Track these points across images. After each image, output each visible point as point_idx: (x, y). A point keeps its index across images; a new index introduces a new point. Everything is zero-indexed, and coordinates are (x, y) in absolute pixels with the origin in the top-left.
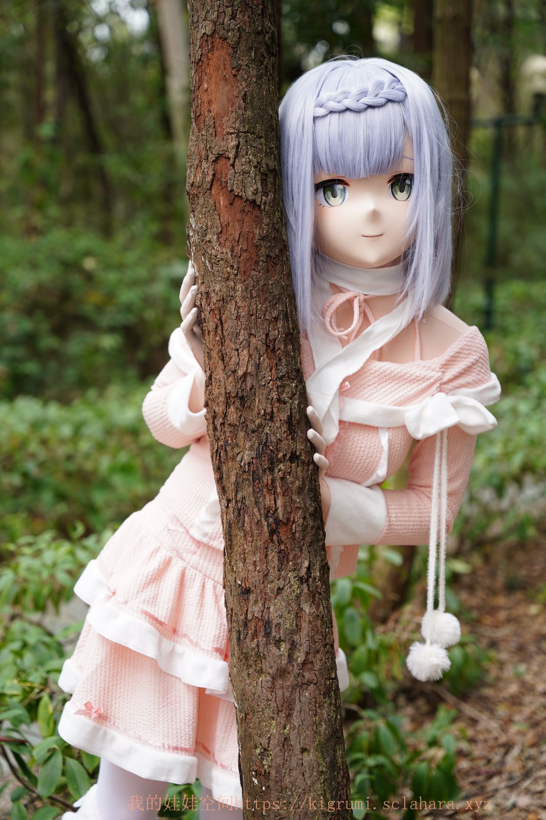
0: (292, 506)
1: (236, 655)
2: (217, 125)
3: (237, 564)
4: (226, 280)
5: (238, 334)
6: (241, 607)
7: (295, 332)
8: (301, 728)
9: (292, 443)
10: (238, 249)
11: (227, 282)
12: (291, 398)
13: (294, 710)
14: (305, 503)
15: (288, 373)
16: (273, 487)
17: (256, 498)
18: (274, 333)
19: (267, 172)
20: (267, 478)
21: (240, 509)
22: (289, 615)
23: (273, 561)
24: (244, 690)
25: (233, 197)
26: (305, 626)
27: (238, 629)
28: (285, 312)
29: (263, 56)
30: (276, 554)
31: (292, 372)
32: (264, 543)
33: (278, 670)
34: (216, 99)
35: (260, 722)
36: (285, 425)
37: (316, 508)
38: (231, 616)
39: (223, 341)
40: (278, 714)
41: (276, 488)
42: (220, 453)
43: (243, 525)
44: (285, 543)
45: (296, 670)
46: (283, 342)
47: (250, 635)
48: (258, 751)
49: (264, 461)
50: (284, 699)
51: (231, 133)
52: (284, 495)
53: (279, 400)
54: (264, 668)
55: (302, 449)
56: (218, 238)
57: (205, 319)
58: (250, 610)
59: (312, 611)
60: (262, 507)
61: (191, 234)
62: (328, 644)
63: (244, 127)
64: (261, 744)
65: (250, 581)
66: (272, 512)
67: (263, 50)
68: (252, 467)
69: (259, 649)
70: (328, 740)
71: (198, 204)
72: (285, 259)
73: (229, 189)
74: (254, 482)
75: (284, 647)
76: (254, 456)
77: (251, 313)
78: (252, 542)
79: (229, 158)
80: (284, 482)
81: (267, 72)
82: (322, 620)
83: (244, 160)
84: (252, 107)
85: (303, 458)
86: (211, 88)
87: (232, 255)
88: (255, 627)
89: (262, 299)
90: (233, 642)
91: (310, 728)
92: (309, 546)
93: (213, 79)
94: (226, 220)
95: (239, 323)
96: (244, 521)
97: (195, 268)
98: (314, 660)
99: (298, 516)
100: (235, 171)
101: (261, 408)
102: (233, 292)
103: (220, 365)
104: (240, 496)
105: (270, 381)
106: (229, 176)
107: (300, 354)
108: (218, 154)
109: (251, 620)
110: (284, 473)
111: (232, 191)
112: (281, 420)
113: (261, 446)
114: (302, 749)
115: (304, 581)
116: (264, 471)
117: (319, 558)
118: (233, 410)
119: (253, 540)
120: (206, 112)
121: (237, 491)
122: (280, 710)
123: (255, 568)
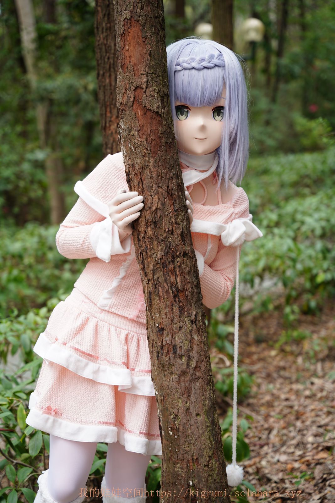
0: (185, 281)
1: (157, 365)
2: (135, 70)
3: (155, 315)
5: (152, 187)
6: (159, 338)
8: (195, 403)
9: (184, 246)
10: (150, 139)
11: (144, 158)
12: (182, 222)
13: (191, 393)
14: (192, 279)
15: (180, 208)
16: (174, 271)
17: (165, 278)
18: (171, 186)
19: (164, 96)
20: (171, 266)
21: (156, 284)
22: (186, 341)
23: (176, 312)
24: (162, 384)
25: (146, 110)
26: (195, 347)
27: (157, 351)
28: (176, 174)
29: (159, 30)
30: (178, 308)
31: (182, 207)
32: (171, 302)
33: (181, 372)
34: (133, 55)
35: (172, 401)
36: (180, 237)
38: (153, 344)
39: (143, 191)
40: (182, 396)
41: (176, 272)
42: (143, 254)
43: (158, 293)
44: (182, 302)
45: (191, 371)
46: (176, 190)
47: (165, 353)
48: (172, 417)
49: (169, 257)
50: (185, 388)
51: (144, 74)
52: (180, 276)
53: (176, 223)
54: (173, 371)
55: (189, 250)
56: (138, 133)
57: (132, 179)
58: (164, 339)
59: (199, 339)
60: (169, 283)
61: (121, 131)
62: (207, 357)
63: (150, 70)
64: (174, 413)
65: (163, 324)
66: (174, 285)
67: (158, 27)
68: (162, 260)
69: (170, 361)
70: (210, 409)
71: (125, 114)
73: (144, 105)
74: (163, 269)
75: (184, 359)
76: (163, 254)
77: (159, 175)
79: (143, 88)
80: (180, 268)
81: (162, 39)
82: (204, 344)
83: (151, 89)
84: (154, 59)
85: (190, 254)
86: (131, 49)
87: (146, 143)
88: (168, 349)
89: (164, 166)
90: (154, 359)
91: (201, 403)
92: (195, 303)
93: (132, 44)
94: (143, 123)
95: (152, 181)
96: (159, 291)
97: (125, 150)
98: (201, 366)
99: (189, 287)
100: (146, 95)
101: (166, 228)
102: (148, 163)
104: (155, 277)
105: (171, 212)
106: (143, 98)
108: (136, 86)
109: (165, 345)
110: (180, 263)
111: (145, 106)
112: (177, 234)
113: (167, 249)
114: (197, 414)
115: (193, 322)
116: (169, 262)
117: (200, 310)
118: (150, 229)
119: (164, 301)
120: (128, 63)
121: (154, 274)
122: (184, 393)
123: (166, 316)
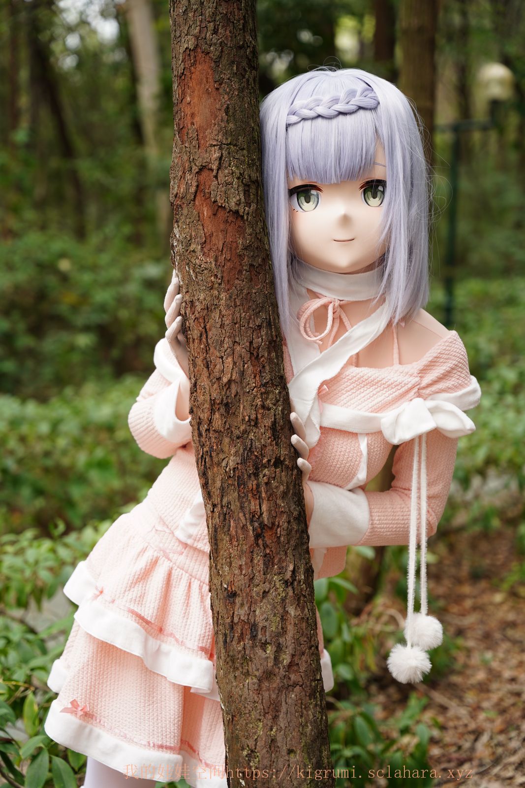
0: (277, 510)
1: (223, 657)
2: (200, 137)
3: (223, 568)
4: (210, 289)
5: (222, 342)
6: (227, 610)
7: (278, 339)
8: (287, 729)
9: (276, 448)
10: (221, 259)
11: (212, 291)
12: (275, 405)
13: (281, 712)
14: (289, 507)
15: (272, 380)
16: (258, 492)
17: (241, 503)
18: (257, 341)
19: (250, 183)
20: (252, 483)
21: (226, 514)
22: (275, 618)
23: (259, 565)
24: (230, 692)
25: (216, 208)
26: (290, 628)
27: (224, 632)
28: (268, 320)
29: (245, 69)
30: (261, 558)
31: (275, 378)
32: (250, 547)
33: (264, 672)
34: (198, 112)
35: (247, 724)
36: (269, 431)
37: (300, 512)
38: (218, 619)
39: (208, 349)
40: (264, 716)
41: (260, 492)
42: (205, 459)
43: (229, 530)
44: (270, 547)
45: (282, 672)
46: (267, 349)
47: (236, 638)
48: (245, 753)
49: (249, 467)
50: (270, 701)
51: (214, 146)
52: (268, 500)
53: (263, 407)
54: (250, 670)
55: (286, 455)
56: (202, 248)
57: (189, 327)
58: (236, 613)
59: (297, 614)
60: (247, 511)
61: (175, 244)
62: (313, 646)
63: (227, 139)
64: (248, 746)
65: (236, 584)
66: (257, 517)
67: (244, 64)
68: (237, 472)
69: (245, 652)
70: (314, 741)
71: (182, 215)
72: (267, 268)
73: (213, 200)
74: (239, 488)
75: (270, 650)
76: (239, 462)
77: (235, 321)
78: (237, 547)
79: (212, 170)
80: (268, 487)
81: (249, 85)
82: (307, 622)
83: (226, 171)
84: (234, 120)
85: (287, 463)
86: (194, 101)
87: (215, 265)
88: (242, 630)
89: (246, 307)
90: (219, 645)
91: (296, 730)
92: (294, 550)
93: (196, 92)
94: (210, 231)
95: (224, 331)
96: (230, 526)
97: (180, 277)
98: (300, 662)
99: (282, 520)
100: (218, 182)
101: (246, 414)
102: (217, 301)
103: (205, 372)
104: (225, 500)
105: (254, 387)
106: (212, 188)
107: (283, 361)
108: (201, 165)
109: (237, 623)
110: (269, 479)
111: (215, 202)
112: (265, 426)
113: (246, 452)
114: (289, 750)
115: (289, 584)
116: (249, 476)
117: (303, 561)
118: (217, 416)
119: (239, 545)
120: (189, 125)
121: (222, 496)
122: (267, 712)
123: (241, 571)
